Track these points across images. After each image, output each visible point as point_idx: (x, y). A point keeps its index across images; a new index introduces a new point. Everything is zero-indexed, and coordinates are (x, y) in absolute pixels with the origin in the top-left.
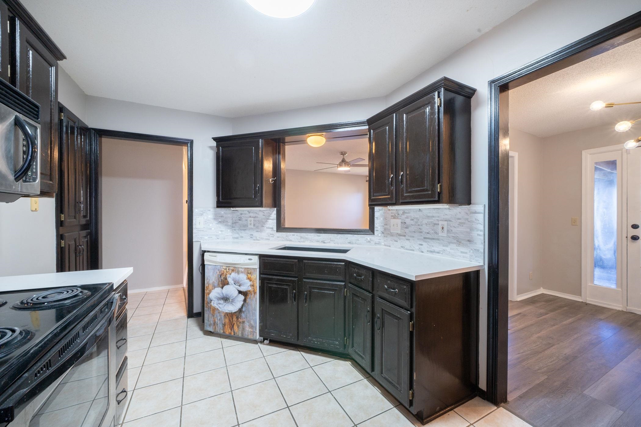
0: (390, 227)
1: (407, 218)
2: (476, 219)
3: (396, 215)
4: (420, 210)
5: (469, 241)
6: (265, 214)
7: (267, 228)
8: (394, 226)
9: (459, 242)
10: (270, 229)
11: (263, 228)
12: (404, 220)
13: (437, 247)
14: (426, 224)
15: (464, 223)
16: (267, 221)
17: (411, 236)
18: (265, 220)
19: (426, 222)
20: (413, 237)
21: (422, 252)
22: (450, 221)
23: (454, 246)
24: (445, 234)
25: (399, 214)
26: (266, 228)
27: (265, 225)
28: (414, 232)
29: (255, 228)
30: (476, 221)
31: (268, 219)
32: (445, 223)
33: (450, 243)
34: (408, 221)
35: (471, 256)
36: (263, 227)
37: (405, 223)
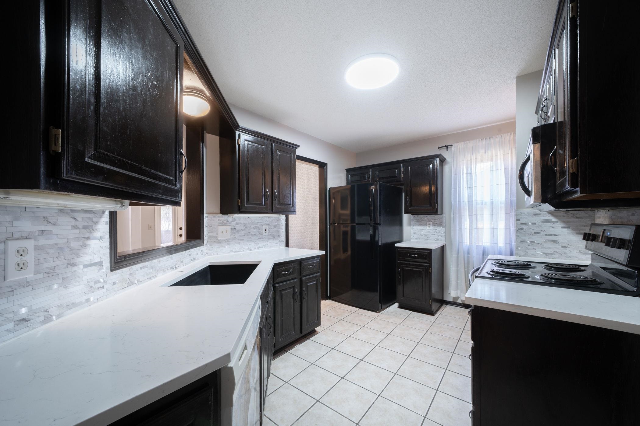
0: (217, 234)
1: (237, 224)
2: (281, 223)
3: (225, 222)
4: (249, 217)
5: (278, 236)
6: (77, 223)
7: (85, 266)
8: (222, 232)
9: (274, 237)
10: (93, 267)
11: (75, 268)
12: (235, 227)
13: (261, 244)
14: (254, 228)
15: (276, 226)
16: (84, 246)
17: (241, 240)
18: (81, 243)
19: (254, 227)
20: (243, 240)
21: (251, 250)
22: (269, 225)
23: (271, 241)
24: (267, 234)
25: (228, 221)
26: (81, 267)
27: (80, 260)
28: (244, 236)
29: (41, 276)
30: (281, 224)
31: (88, 238)
32: (267, 226)
33: (269, 239)
34: (238, 227)
35: (280, 244)
36: (73, 265)
37: (235, 229)
